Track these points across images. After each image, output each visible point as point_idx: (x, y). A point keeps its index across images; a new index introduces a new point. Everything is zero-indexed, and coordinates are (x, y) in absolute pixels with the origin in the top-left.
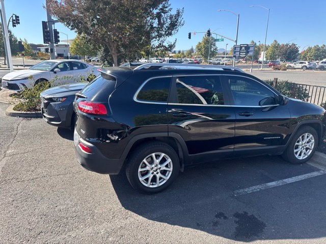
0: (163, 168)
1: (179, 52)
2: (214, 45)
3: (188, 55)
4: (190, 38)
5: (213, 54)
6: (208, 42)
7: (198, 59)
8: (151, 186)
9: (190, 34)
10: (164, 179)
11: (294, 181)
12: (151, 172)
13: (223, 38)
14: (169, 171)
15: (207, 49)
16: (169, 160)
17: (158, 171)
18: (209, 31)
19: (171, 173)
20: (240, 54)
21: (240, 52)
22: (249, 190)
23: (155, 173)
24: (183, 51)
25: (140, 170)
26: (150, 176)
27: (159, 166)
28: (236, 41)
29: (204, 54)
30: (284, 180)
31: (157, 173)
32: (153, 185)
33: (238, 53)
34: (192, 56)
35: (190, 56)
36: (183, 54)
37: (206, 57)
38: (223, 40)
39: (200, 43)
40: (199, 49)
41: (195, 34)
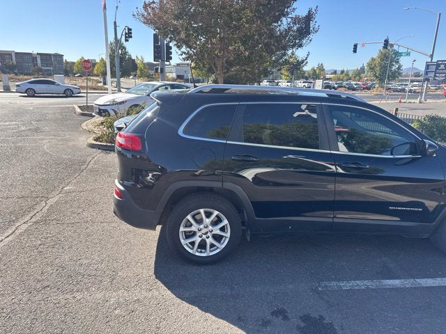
0: (217, 231)
1: (343, 72)
2: (397, 62)
3: (355, 77)
4: (355, 51)
5: (395, 75)
6: (387, 58)
7: (369, 83)
8: (197, 254)
9: (356, 46)
10: (218, 248)
11: (437, 285)
12: (199, 234)
13: (409, 51)
14: (226, 237)
15: (384, 69)
16: (225, 222)
17: (209, 234)
18: (386, 41)
19: (227, 240)
20: (435, 76)
21: (436, 73)
22: (346, 285)
23: (204, 236)
24: (348, 71)
25: (182, 229)
26: (197, 240)
27: (210, 228)
28: (432, 56)
29: (380, 75)
30: (418, 280)
31: (208, 238)
32: (201, 252)
33: (432, 75)
34: (361, 78)
35: (357, 78)
36: (347, 75)
37: (381, 80)
38: (408, 54)
39: (373, 60)
40: (371, 69)
41: (363, 45)
